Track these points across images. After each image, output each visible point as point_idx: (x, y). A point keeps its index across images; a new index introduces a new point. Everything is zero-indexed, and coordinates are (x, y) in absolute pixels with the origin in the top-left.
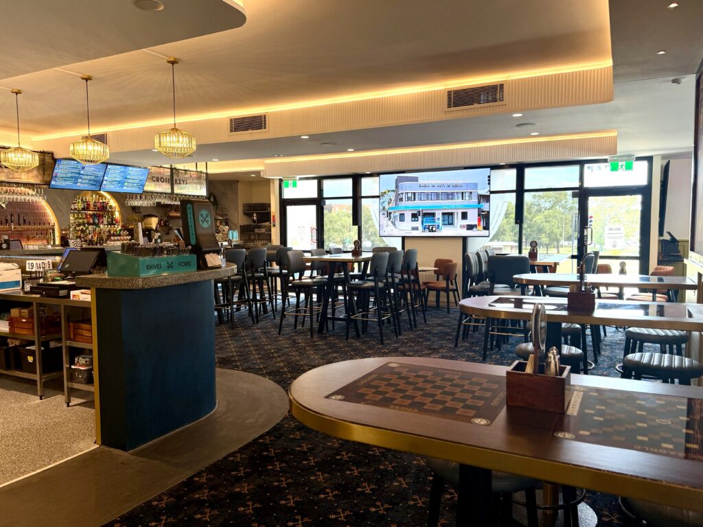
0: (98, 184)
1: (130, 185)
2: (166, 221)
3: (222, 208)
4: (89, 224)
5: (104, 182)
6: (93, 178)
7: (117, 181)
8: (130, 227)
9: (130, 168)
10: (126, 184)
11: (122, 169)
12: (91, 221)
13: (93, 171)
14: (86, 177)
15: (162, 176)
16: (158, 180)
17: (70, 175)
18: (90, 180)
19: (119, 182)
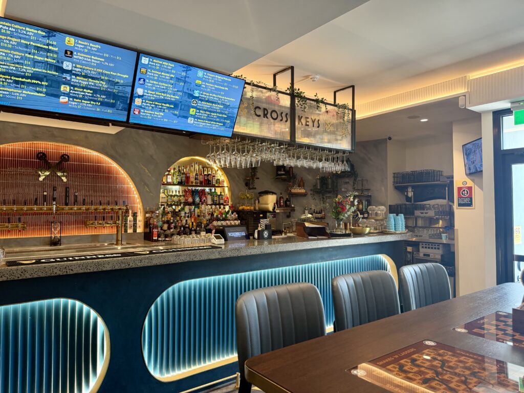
0: (120, 105)
1: (204, 115)
2: (287, 200)
3: (362, 181)
4: (186, 203)
5: (138, 102)
6: (104, 85)
7: (170, 103)
8: (241, 208)
9: (200, 73)
10: (192, 111)
11: (180, 71)
12: (190, 200)
13: (99, 66)
14: (84, 82)
15: (273, 108)
16: (265, 116)
17: (30, 70)
18: (95, 91)
19: (176, 105)
